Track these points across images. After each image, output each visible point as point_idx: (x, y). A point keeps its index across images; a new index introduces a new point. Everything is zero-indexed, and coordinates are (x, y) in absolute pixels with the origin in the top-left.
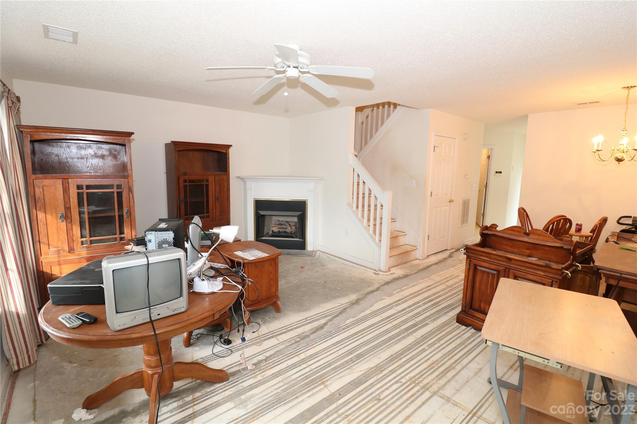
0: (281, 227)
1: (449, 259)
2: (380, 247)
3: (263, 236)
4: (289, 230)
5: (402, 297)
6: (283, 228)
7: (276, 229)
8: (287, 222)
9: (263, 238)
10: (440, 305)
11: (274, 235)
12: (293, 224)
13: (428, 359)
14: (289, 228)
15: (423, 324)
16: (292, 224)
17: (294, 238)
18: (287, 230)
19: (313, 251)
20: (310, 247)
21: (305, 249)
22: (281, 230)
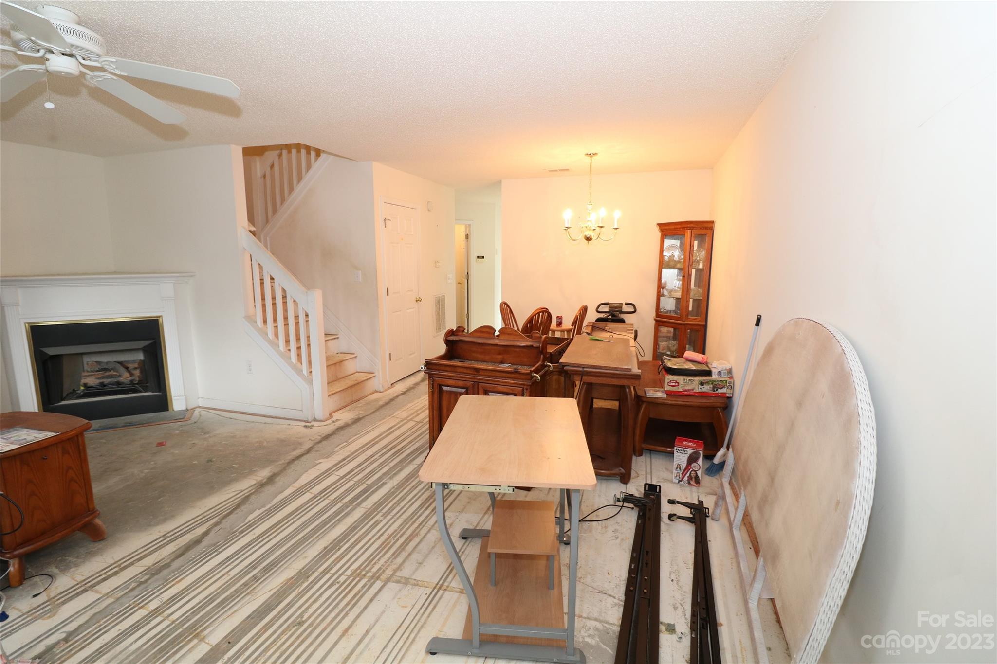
0: (107, 374)
1: (421, 383)
2: (310, 382)
3: (63, 400)
4: (125, 377)
5: (349, 453)
6: (111, 376)
7: (92, 381)
8: (121, 363)
9: (63, 403)
10: (404, 451)
11: (90, 392)
12: (136, 365)
13: (382, 535)
14: (126, 375)
15: (378, 485)
16: (131, 366)
17: (140, 392)
18: (121, 379)
19: (187, 410)
20: (178, 403)
21: (168, 410)
22: (106, 381)
